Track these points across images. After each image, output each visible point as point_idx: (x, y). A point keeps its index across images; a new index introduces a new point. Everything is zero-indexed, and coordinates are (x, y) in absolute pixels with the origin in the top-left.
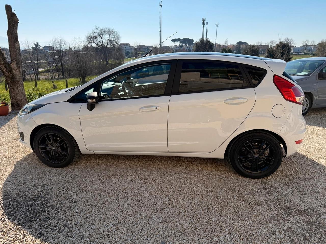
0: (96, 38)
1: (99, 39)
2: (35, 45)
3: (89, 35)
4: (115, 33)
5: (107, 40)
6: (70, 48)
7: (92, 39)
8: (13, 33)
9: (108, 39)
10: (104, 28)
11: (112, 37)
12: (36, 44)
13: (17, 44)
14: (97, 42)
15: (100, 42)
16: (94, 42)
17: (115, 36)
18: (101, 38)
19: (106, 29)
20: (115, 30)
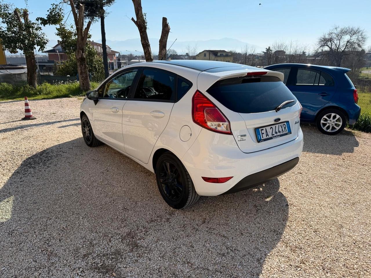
0: (331, 40)
1: (335, 42)
2: (266, 50)
3: (323, 37)
4: (361, 32)
5: (345, 43)
6: (304, 53)
7: (325, 41)
8: (162, 42)
9: (348, 42)
10: (347, 26)
11: (354, 38)
12: (268, 48)
13: (164, 50)
14: (332, 46)
15: (336, 46)
16: (327, 45)
17: (360, 37)
18: (339, 40)
19: (348, 28)
20: (361, 29)
